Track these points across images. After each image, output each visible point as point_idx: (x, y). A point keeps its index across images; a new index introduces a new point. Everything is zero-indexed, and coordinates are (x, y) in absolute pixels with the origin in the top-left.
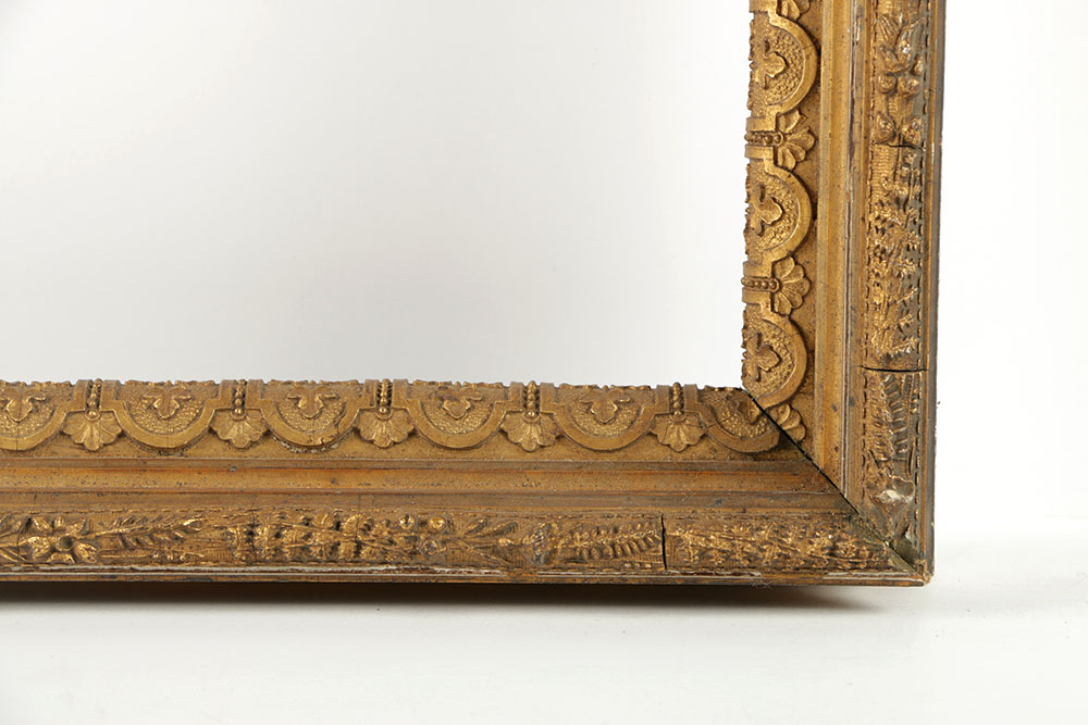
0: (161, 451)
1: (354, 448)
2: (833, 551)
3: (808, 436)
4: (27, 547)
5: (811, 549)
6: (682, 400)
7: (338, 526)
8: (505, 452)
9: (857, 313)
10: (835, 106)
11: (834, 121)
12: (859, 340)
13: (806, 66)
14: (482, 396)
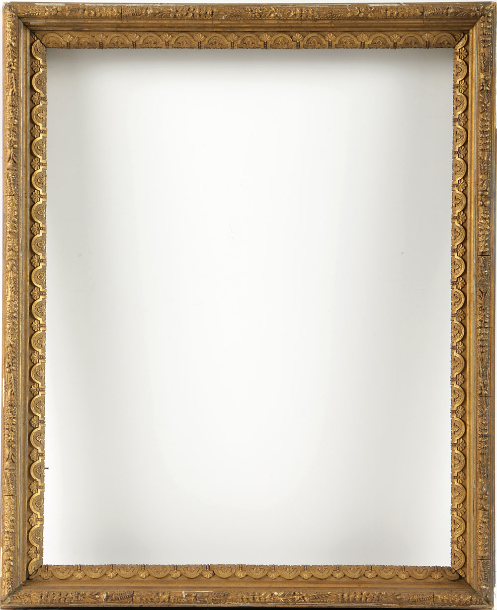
0: (321, 579)
1: (364, 579)
2: (471, 600)
3: (466, 576)
4: (294, 598)
5: (466, 599)
6: (437, 569)
7: (362, 594)
8: (398, 580)
9: (476, 547)
10: (470, 502)
11: (470, 506)
12: (476, 553)
13: (463, 493)
14: (392, 568)
